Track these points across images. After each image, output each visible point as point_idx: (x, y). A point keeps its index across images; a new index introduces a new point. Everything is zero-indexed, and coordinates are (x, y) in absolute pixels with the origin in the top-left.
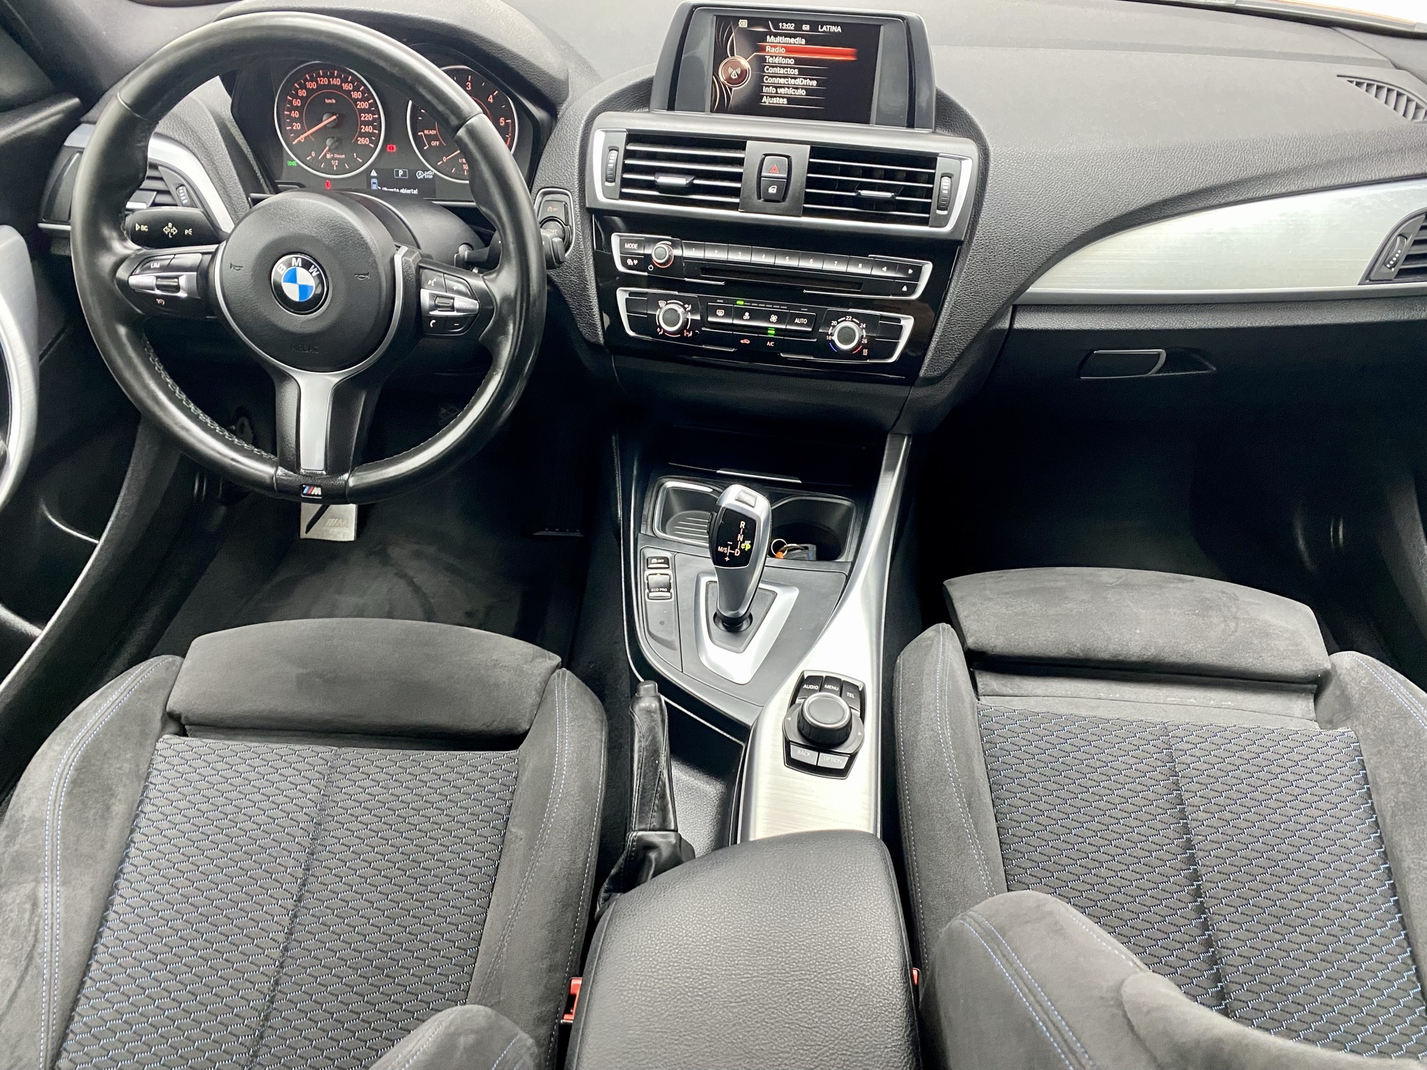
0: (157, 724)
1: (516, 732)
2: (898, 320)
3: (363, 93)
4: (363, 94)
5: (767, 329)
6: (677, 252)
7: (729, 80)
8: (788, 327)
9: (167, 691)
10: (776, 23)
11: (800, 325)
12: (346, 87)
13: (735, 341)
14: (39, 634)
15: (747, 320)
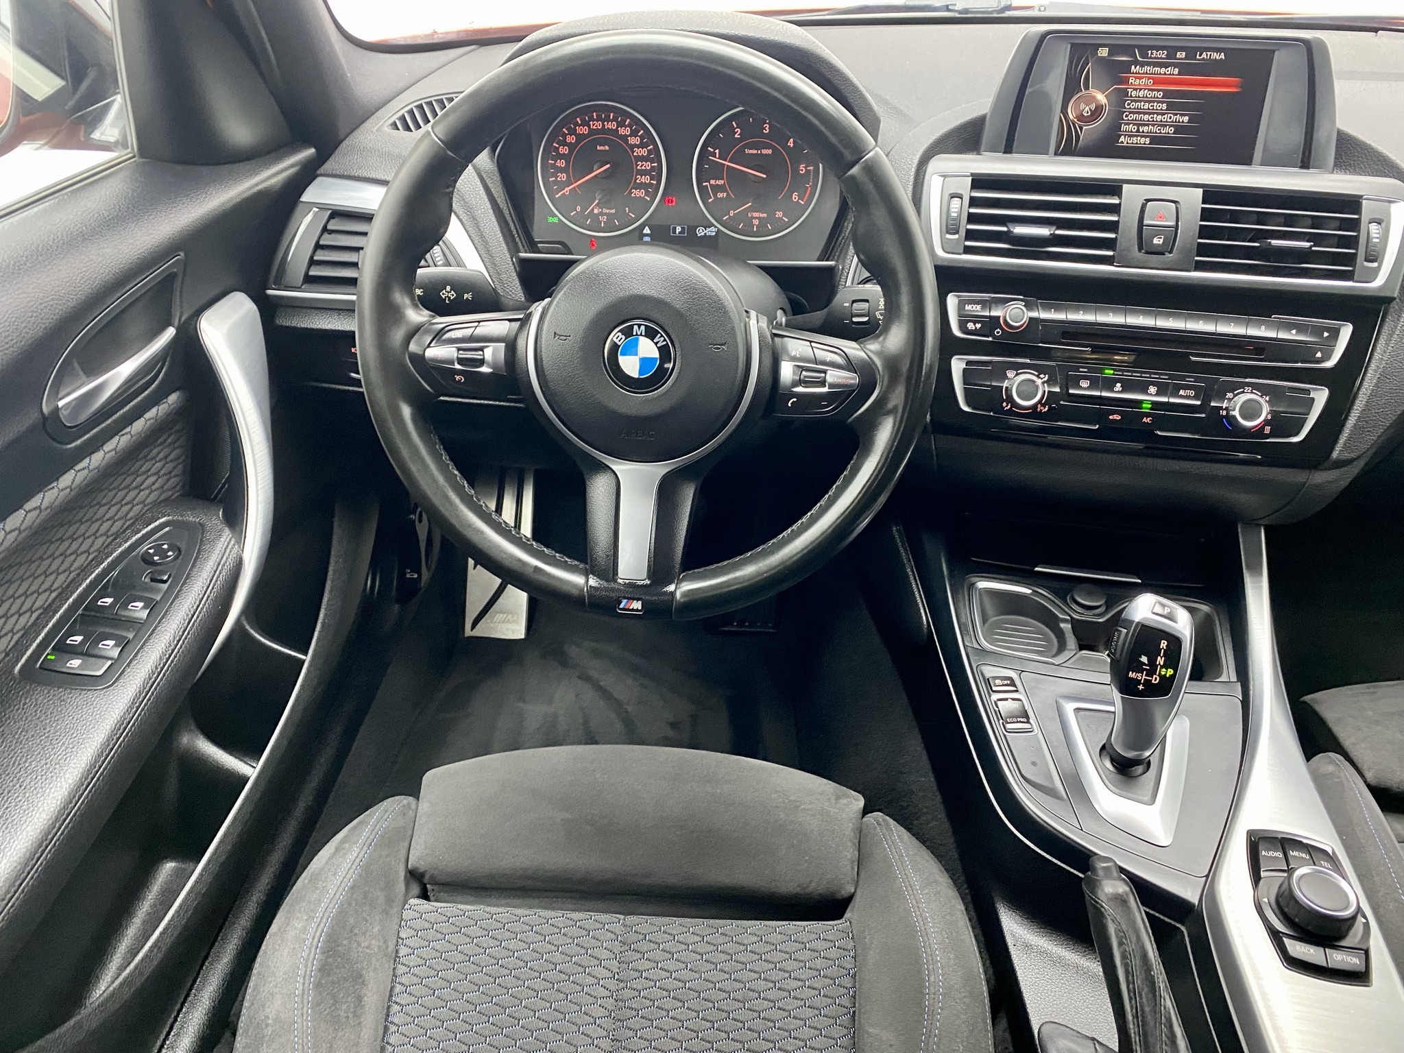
0: (401, 887)
1: (839, 896)
2: (1308, 391)
3: (642, 138)
4: (641, 140)
5: (1141, 402)
6: (1034, 314)
7: (1080, 117)
8: (1172, 400)
9: (406, 844)
10: (1144, 50)
11: (1185, 398)
12: (622, 131)
13: (1101, 417)
14: (250, 770)
15: (1118, 392)
